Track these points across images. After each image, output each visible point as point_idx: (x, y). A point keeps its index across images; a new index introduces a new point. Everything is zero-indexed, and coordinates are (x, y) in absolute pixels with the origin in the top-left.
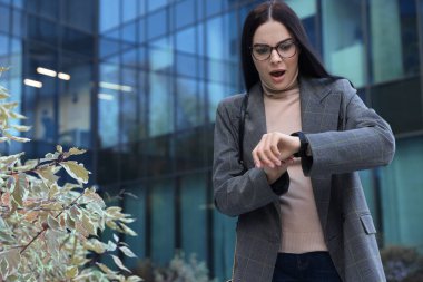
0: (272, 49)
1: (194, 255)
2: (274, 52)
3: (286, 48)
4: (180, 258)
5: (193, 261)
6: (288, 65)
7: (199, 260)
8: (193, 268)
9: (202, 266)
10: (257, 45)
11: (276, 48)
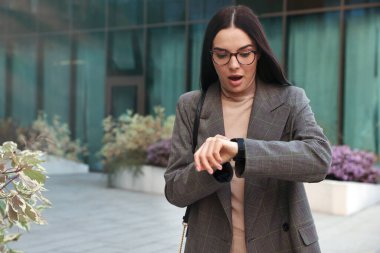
0: (231, 55)
1: (57, 117)
2: (234, 58)
3: (245, 55)
4: (43, 119)
5: (56, 123)
6: (246, 71)
7: (61, 122)
8: (56, 130)
9: (65, 128)
10: (218, 49)
11: (236, 55)
